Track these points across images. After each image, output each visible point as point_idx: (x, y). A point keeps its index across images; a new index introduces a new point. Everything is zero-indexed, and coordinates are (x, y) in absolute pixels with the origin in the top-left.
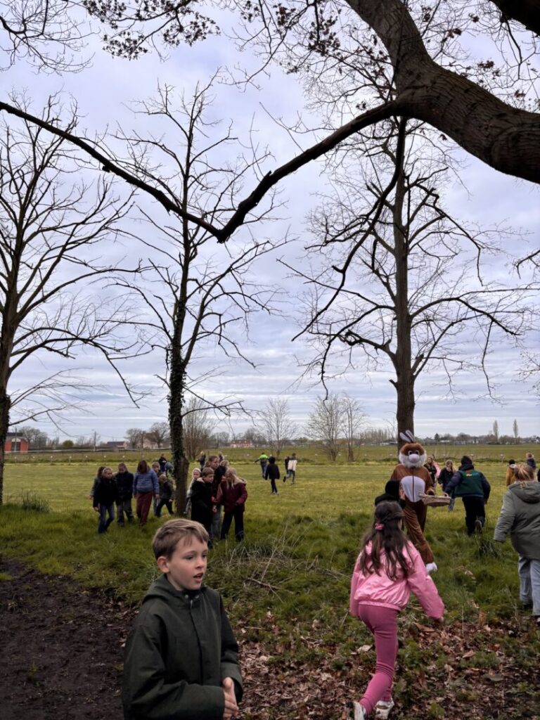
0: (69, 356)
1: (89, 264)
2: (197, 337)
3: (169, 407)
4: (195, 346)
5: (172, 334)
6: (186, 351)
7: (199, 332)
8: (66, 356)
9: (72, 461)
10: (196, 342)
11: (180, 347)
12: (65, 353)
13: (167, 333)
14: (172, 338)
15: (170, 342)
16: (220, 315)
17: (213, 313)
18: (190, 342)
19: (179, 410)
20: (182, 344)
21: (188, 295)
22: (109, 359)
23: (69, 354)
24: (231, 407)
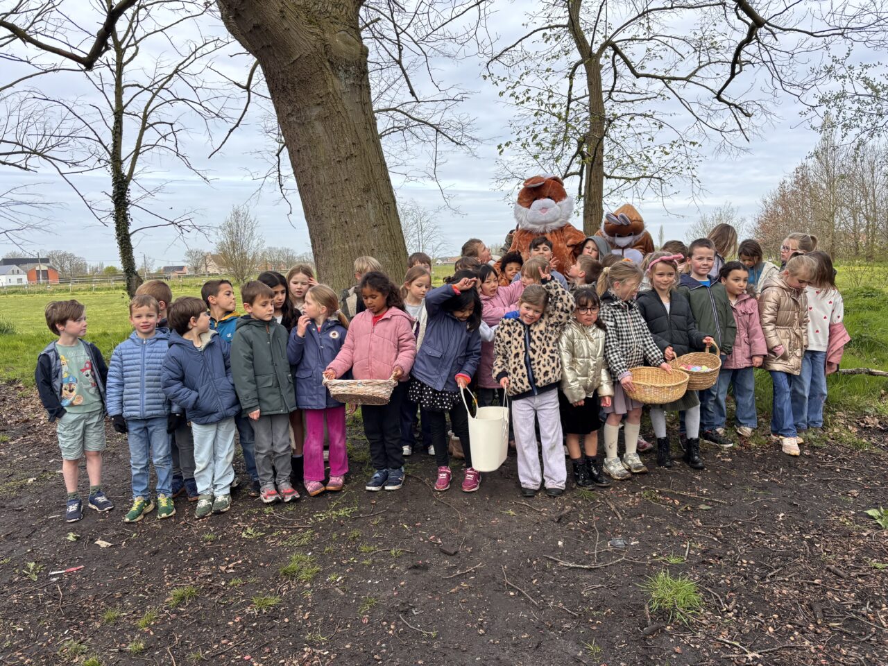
0: (29, 170)
1: (33, 62)
2: (141, 151)
3: (115, 225)
4: (138, 160)
5: (110, 148)
6: (129, 166)
7: (142, 145)
8: (25, 169)
9: (97, 289)
10: (140, 156)
11: (121, 163)
12: (24, 166)
13: (106, 148)
14: (111, 152)
15: (109, 157)
16: (171, 124)
17: (161, 123)
18: (132, 156)
19: (126, 229)
20: (122, 159)
21: (124, 104)
22: (62, 174)
23: (28, 167)
24: (182, 223)
